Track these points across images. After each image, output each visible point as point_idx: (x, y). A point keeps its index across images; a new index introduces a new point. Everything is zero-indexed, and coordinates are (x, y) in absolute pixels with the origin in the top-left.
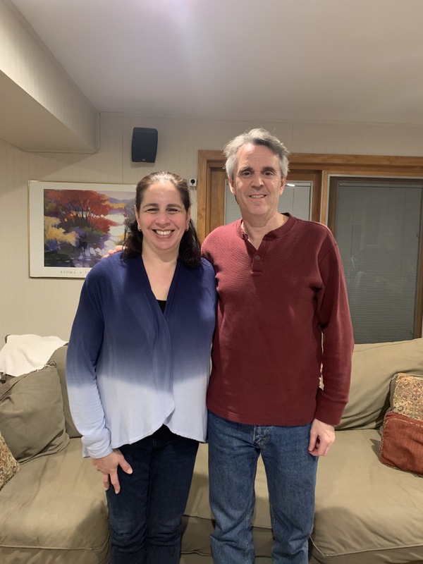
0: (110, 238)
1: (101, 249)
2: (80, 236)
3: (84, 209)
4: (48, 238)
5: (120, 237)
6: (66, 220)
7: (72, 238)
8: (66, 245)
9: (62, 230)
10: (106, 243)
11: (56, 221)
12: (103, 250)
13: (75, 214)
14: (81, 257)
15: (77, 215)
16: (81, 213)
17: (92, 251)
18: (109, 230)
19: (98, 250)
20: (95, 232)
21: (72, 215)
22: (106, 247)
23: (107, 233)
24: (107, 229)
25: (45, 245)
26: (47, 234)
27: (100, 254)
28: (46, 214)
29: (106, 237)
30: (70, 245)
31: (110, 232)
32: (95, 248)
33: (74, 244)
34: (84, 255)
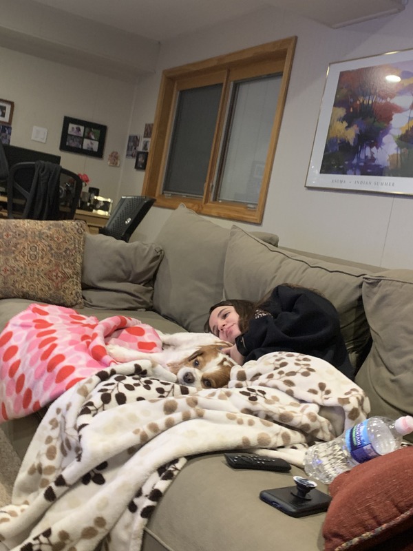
0: (392, 131)
1: (377, 148)
2: (360, 131)
3: (372, 92)
4: (331, 135)
5: (401, 128)
6: (352, 110)
7: (351, 135)
8: (344, 145)
9: (345, 124)
10: (385, 139)
11: (342, 112)
12: (380, 148)
13: (361, 101)
14: (355, 161)
15: (363, 101)
16: (367, 98)
17: (368, 151)
18: (392, 119)
19: (374, 149)
20: (376, 124)
21: (358, 102)
22: (384, 144)
23: (388, 123)
24: (389, 119)
25: (326, 145)
26: (331, 131)
27: (375, 156)
28: (335, 105)
29: (386, 131)
30: (349, 143)
31: (393, 122)
32: (371, 147)
33: (352, 143)
34: (359, 158)
